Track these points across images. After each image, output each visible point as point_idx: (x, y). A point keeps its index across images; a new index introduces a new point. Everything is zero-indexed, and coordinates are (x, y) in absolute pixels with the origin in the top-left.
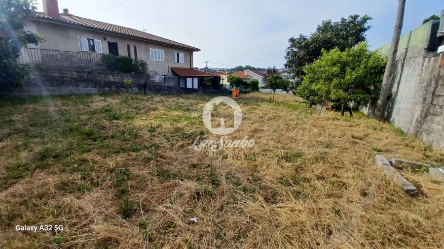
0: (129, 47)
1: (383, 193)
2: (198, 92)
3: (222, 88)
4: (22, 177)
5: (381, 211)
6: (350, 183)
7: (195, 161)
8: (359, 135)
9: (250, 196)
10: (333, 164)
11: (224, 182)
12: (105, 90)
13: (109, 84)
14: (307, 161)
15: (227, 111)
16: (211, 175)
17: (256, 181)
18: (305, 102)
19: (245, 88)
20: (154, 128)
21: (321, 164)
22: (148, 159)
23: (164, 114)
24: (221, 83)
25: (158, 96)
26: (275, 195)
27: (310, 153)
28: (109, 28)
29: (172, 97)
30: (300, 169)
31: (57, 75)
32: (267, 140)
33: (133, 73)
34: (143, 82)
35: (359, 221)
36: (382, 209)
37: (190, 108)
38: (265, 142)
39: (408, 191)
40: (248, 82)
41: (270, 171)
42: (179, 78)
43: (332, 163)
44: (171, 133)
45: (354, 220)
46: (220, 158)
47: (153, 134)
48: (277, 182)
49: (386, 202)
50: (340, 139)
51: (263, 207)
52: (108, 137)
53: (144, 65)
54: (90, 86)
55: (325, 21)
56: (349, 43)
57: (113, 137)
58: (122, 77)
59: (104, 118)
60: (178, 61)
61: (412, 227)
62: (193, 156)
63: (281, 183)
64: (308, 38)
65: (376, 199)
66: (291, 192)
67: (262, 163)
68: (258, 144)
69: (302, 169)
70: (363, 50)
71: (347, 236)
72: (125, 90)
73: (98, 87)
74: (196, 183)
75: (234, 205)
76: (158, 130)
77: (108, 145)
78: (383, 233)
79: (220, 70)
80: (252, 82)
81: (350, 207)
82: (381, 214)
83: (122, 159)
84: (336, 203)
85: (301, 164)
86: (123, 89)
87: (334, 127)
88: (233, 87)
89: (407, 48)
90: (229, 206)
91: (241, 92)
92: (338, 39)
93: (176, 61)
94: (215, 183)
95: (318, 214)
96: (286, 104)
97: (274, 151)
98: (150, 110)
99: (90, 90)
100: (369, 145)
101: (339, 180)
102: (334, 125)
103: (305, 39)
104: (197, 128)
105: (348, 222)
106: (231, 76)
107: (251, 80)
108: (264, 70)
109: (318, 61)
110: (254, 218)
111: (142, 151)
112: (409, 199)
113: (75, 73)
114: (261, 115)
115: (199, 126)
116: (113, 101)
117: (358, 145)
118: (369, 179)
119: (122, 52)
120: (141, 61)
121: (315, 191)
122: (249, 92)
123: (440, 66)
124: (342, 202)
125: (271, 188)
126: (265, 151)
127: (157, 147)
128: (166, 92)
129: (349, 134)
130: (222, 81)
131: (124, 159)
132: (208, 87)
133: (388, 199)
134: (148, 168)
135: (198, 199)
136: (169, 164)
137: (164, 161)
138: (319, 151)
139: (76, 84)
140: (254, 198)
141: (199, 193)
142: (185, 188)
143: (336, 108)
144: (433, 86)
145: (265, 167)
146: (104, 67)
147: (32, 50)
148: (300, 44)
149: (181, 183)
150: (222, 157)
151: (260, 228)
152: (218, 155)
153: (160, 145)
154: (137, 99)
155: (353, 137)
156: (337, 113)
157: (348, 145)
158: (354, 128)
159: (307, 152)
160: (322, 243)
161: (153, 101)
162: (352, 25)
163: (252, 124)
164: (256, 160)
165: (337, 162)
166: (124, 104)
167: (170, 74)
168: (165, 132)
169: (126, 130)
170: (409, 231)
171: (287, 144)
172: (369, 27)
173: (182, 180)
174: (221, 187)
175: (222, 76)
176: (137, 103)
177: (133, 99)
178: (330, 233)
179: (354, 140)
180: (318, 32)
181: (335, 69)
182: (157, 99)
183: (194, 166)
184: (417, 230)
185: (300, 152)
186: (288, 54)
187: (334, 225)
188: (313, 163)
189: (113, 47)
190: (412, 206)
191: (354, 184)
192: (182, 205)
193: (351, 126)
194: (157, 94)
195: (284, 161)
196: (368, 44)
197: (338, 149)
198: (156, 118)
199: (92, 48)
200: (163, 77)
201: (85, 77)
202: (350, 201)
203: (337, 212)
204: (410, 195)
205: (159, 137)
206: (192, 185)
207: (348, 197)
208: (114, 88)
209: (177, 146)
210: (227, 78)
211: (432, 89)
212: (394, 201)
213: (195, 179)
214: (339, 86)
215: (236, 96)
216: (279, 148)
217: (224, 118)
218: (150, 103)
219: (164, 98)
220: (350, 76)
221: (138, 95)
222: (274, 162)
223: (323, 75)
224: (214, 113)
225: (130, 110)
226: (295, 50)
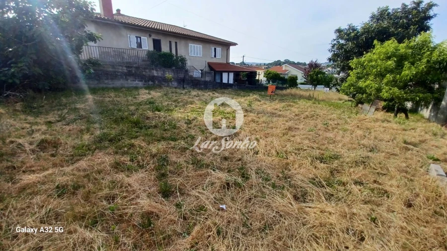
0: (170, 42)
1: (431, 206)
2: (234, 87)
3: (257, 83)
4: (85, 155)
5: (425, 224)
6: (394, 191)
7: (227, 154)
8: (413, 140)
9: (279, 192)
10: (376, 169)
11: (254, 176)
12: (149, 84)
13: (153, 78)
14: (345, 164)
15: (262, 108)
16: (242, 169)
17: (286, 178)
18: (351, 101)
19: (282, 84)
20: (191, 121)
21: (361, 168)
22: (185, 148)
23: (200, 108)
24: (257, 78)
25: (195, 90)
26: (305, 194)
27: (350, 156)
28: (154, 25)
29: (208, 92)
30: (336, 172)
31: (111, 69)
32: (302, 139)
33: (174, 68)
34: (182, 77)
35: (398, 232)
36: (427, 222)
38: (299, 140)
40: (286, 77)
41: (302, 170)
43: (374, 169)
44: (206, 126)
45: (392, 230)
46: (251, 154)
47: (189, 126)
48: (308, 182)
49: (433, 215)
50: (388, 143)
51: (291, 204)
52: (151, 126)
53: (183, 60)
54: (137, 80)
55: (381, 7)
56: (411, 33)
57: (155, 127)
58: (164, 72)
59: (149, 109)
60: (215, 56)
63: (313, 184)
64: (359, 28)
65: (421, 212)
66: (323, 193)
67: (295, 161)
68: (292, 142)
69: (338, 172)
70: (426, 41)
71: (382, 245)
72: (166, 84)
73: (143, 81)
74: (226, 174)
76: (194, 123)
77: (151, 134)
78: (422, 246)
79: (257, 65)
80: (290, 77)
81: (389, 216)
82: (425, 227)
83: (162, 147)
84: (374, 211)
85: (337, 167)
86: (164, 83)
87: (382, 129)
88: (269, 82)
90: (257, 199)
91: (277, 88)
92: (396, 28)
93: (213, 56)
94: (245, 177)
95: (350, 219)
96: (327, 102)
97: (308, 151)
98: (187, 103)
99: (137, 84)
100: (424, 152)
101: (380, 187)
102: (384, 127)
103: (354, 30)
104: (230, 122)
105: (384, 232)
106: (268, 70)
107: (290, 75)
108: (305, 64)
109: (369, 54)
110: (281, 213)
111: (179, 141)
113: (125, 68)
114: (297, 113)
115: (232, 121)
116: (156, 94)
118: (417, 190)
119: (165, 49)
120: (181, 57)
121: (350, 196)
122: (286, 88)
124: (381, 211)
125: (301, 187)
126: (298, 150)
127: (193, 138)
128: (203, 86)
129: (400, 138)
130: (258, 76)
131: (164, 147)
132: (243, 82)
133: (435, 212)
134: (184, 157)
136: (202, 154)
138: (360, 155)
139: (126, 78)
140: (283, 195)
141: (229, 183)
142: (217, 177)
143: (388, 109)
145: (296, 166)
146: (148, 63)
147: (92, 47)
148: (348, 35)
149: (213, 173)
150: (253, 152)
151: (286, 223)
152: (250, 150)
153: (195, 136)
154: (176, 93)
155: (405, 142)
156: (389, 114)
157: (397, 151)
158: (407, 132)
159: (346, 154)
160: (351, 247)
161: (190, 95)
162: (415, 12)
163: (287, 121)
164: (287, 158)
165: (381, 168)
166: (165, 97)
167: (207, 69)
168: (200, 125)
169: (166, 121)
171: (324, 145)
172: (435, 15)
173: (214, 170)
174: (250, 181)
175: (258, 71)
176: (176, 96)
177: (172, 93)
178: (363, 239)
179: (405, 145)
180: (372, 20)
181: (391, 63)
182: (194, 93)
183: (226, 159)
185: (338, 154)
186: (333, 47)
187: (368, 231)
188: (352, 167)
189: (157, 44)
191: (397, 193)
192: (213, 193)
193: (404, 130)
194: (194, 88)
195: (319, 161)
196: (433, 35)
197: (383, 154)
198: (192, 111)
199: (140, 45)
200: (200, 71)
201: (133, 72)
202: (390, 210)
203: (374, 220)
205: (194, 129)
206: (223, 176)
207: (389, 206)
208: (157, 82)
210: (263, 73)
212: (442, 215)
213: (226, 171)
214: (393, 83)
215: (272, 92)
216: (314, 148)
217: (258, 114)
218: (187, 96)
219: (200, 93)
220: (408, 72)
221: (177, 89)
222: (307, 162)
223: (374, 70)
224: (248, 108)
225: (170, 103)
226: (342, 42)
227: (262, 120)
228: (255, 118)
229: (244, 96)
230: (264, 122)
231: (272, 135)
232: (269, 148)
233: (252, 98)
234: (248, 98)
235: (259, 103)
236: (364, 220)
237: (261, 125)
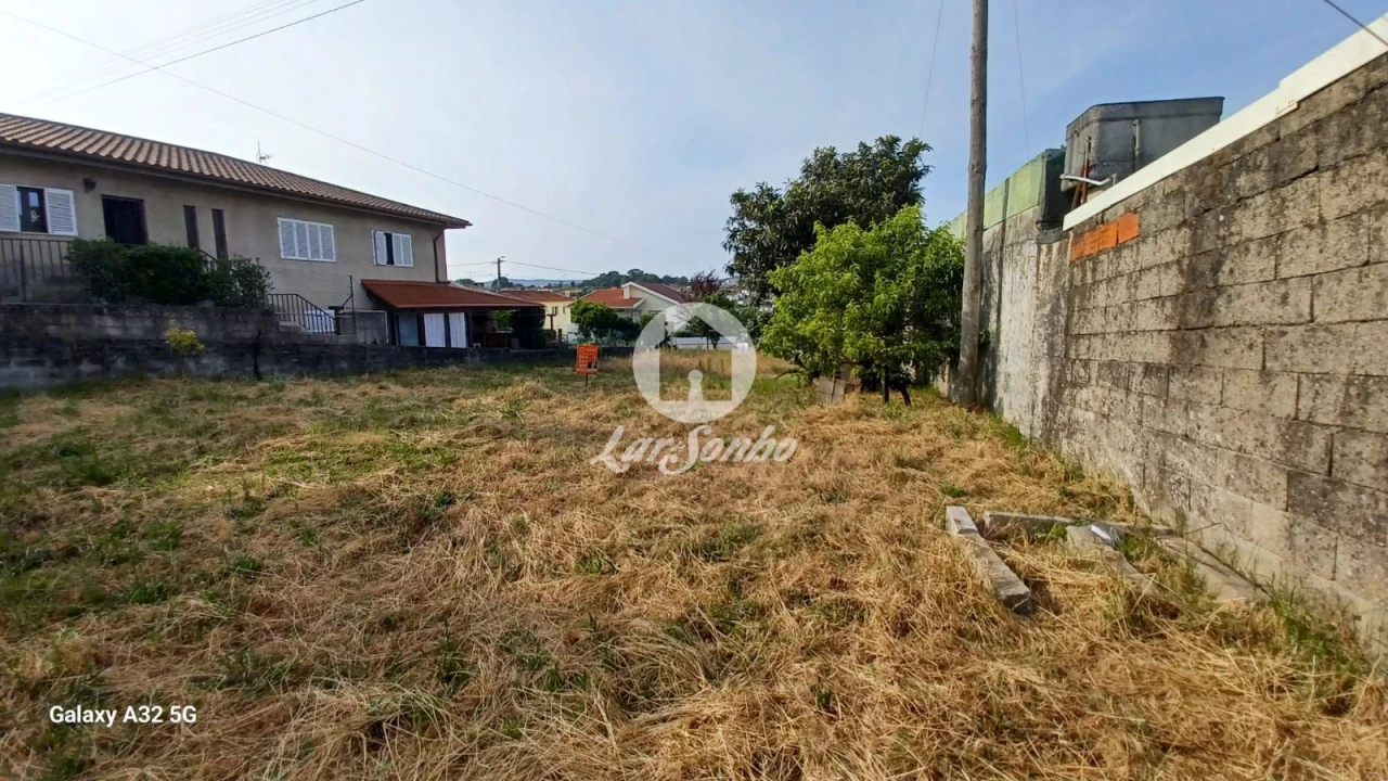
0: (191, 210)
1: (948, 617)
2: (467, 358)
3: (549, 342)
5: (939, 674)
6: (872, 599)
7: (395, 604)
8: (913, 454)
9: (567, 700)
10: (839, 548)
11: (488, 665)
12: (79, 374)
13: (97, 349)
14: (768, 550)
15: (551, 417)
18: (795, 372)
19: (626, 339)
20: (259, 503)
21: (804, 552)
22: (201, 623)
23: (312, 446)
24: (546, 326)
25: (306, 379)
26: (650, 680)
27: (779, 523)
29: (362, 381)
30: (745, 580)
32: (662, 499)
33: (208, 304)
34: (248, 335)
36: (943, 667)
37: (421, 415)
38: (652, 506)
39: (1009, 602)
40: (635, 319)
41: (653, 600)
42: (395, 315)
43: (834, 547)
44: (324, 513)
45: (867, 716)
46: (494, 581)
47: (248, 523)
48: (663, 635)
49: (954, 641)
50: (867, 471)
51: (603, 731)
52: (47, 555)
53: (251, 276)
54: (14, 360)
55: (821, 148)
56: (883, 208)
57: (69, 553)
59: (50, 479)
60: (391, 261)
61: (1017, 706)
62: (392, 586)
63: (678, 636)
64: (782, 192)
65: (930, 642)
66: (704, 659)
67: (635, 575)
68: (631, 514)
69: (750, 580)
70: (911, 226)
72: (171, 368)
73: (49, 363)
74: (376, 688)
75: (507, 746)
76: (277, 505)
79: (549, 287)
80: (646, 318)
81: (862, 675)
82: (939, 681)
84: (827, 671)
85: (749, 564)
86: (159, 365)
87: (855, 438)
88: (587, 336)
89: (1004, 221)
90: (490, 751)
91: (606, 351)
92: (855, 198)
93: (383, 259)
94: (453, 676)
95: (767, 719)
97: (675, 533)
98: (256, 434)
99: (14, 376)
100: (936, 479)
101: (843, 595)
102: (857, 431)
103: (772, 197)
104: (430, 483)
105: (850, 727)
106: (581, 302)
107: (645, 313)
108: (683, 281)
109: (807, 255)
111: (180, 598)
112: (1012, 623)
115: (439, 475)
116: (106, 413)
117: (909, 484)
118: (918, 582)
121: (774, 645)
123: (1072, 262)
124: (846, 662)
125: (641, 659)
126: (648, 534)
127: (253, 570)
128: (344, 365)
129: (888, 458)
130: (548, 320)
132: (503, 341)
133: (961, 632)
134: (195, 660)
135: (373, 748)
136: (287, 630)
137: (267, 623)
138: (805, 516)
140: (579, 706)
141: (379, 724)
142: (333, 713)
144: (1065, 312)
145: (638, 589)
146: (79, 288)
148: (762, 208)
149: (320, 694)
150: (500, 576)
152: (488, 571)
153: (266, 562)
154: (215, 397)
155: (899, 462)
157: (884, 487)
158: (903, 436)
159: (773, 522)
161: (278, 400)
162: (886, 161)
164: (612, 571)
165: (849, 541)
166: (153, 422)
167: (360, 303)
168: (297, 511)
169: (135, 519)
170: (1008, 723)
171: (720, 504)
172: (927, 169)
173: (328, 685)
174: (473, 685)
175: (549, 307)
176: (210, 412)
177: (196, 398)
178: (797, 775)
179: (900, 470)
180: (806, 177)
181: (849, 277)
182: (303, 391)
183: (389, 624)
184: (1030, 716)
185: (754, 524)
186: (733, 237)
188: (783, 555)
190: (1021, 642)
191: (879, 601)
194: (300, 376)
195: (701, 559)
196: (925, 211)
197: (856, 502)
198: (274, 462)
200: (332, 312)
202: (866, 658)
203: (826, 702)
204: (1017, 611)
205: (268, 533)
207: (862, 645)
208: (119, 363)
209: (336, 558)
210: (567, 311)
211: (1063, 321)
212: (976, 637)
213: (381, 673)
214: (863, 322)
215: (589, 366)
216: (691, 520)
217: (534, 440)
218: (265, 407)
219: (324, 388)
220: (885, 296)
221: (223, 384)
222: (668, 569)
223: (821, 294)
224: (506, 425)
225: (173, 441)
226: (751, 225)
227: (545, 457)
228: (523, 455)
229: (495, 387)
230: (553, 464)
231: (575, 503)
232: (556, 547)
233: (520, 389)
234: (509, 390)
235: (543, 403)
236: (802, 711)
237: (540, 476)
